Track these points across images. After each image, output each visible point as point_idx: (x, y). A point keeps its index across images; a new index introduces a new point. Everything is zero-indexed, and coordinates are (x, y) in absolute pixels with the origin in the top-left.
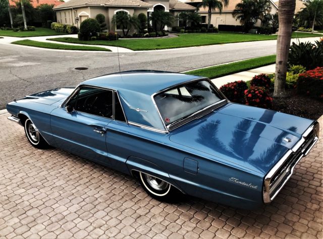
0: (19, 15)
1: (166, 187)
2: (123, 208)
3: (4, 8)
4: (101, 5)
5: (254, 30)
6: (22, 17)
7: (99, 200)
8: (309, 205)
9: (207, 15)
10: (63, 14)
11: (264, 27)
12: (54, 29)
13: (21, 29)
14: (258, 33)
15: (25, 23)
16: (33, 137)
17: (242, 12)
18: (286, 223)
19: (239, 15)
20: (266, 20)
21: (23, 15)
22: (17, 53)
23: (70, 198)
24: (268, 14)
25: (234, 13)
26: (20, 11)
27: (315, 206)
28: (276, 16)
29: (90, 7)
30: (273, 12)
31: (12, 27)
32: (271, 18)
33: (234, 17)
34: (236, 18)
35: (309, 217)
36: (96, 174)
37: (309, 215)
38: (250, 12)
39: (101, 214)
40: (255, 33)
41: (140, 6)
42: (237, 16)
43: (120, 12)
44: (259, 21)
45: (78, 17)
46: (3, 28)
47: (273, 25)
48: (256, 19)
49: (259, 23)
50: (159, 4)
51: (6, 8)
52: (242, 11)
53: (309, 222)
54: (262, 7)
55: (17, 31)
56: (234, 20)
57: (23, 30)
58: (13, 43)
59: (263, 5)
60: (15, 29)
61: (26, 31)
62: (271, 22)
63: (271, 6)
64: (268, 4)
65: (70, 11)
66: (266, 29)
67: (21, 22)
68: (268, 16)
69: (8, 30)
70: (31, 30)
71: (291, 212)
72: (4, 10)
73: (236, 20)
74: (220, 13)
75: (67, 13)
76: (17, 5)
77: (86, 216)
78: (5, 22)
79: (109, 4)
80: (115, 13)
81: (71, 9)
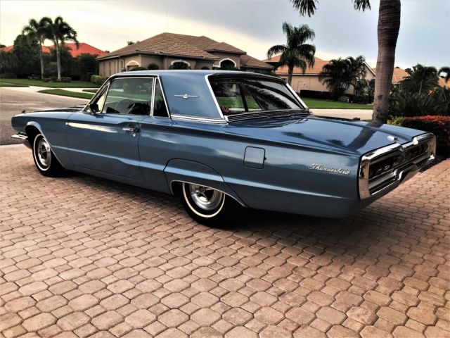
0: (53, 63)
1: (218, 205)
2: (155, 231)
3: (35, 54)
4: (156, 52)
5: (345, 98)
6: (56, 66)
7: (122, 223)
8: (423, 239)
9: (286, 78)
10: (107, 64)
11: (358, 95)
12: (94, 83)
13: (52, 80)
14: (350, 102)
15: (59, 73)
16: (42, 161)
17: (331, 75)
18: (390, 254)
19: (327, 78)
20: (359, 87)
21: (58, 63)
22: (43, 100)
23: (80, 219)
24: (363, 79)
25: (321, 76)
26: (54, 59)
27: (432, 241)
28: (372, 83)
29: (141, 54)
30: (369, 77)
31: (42, 78)
32: (366, 85)
33: (320, 80)
34: (322, 82)
35: (423, 250)
36: (122, 201)
37: (425, 248)
38: (341, 75)
39: (122, 235)
40: (346, 102)
41: (204, 57)
42: (324, 79)
43: (178, 63)
44: (352, 87)
45: (126, 67)
46: (31, 77)
47: (369, 93)
48: (348, 84)
49: (351, 90)
50: (228, 59)
51: (37, 55)
52: (331, 73)
53: (424, 255)
54: (355, 71)
55: (48, 81)
56: (320, 84)
57: (55, 80)
58: (39, 92)
59: (356, 68)
60: (46, 79)
61: (59, 82)
62: (366, 90)
63: (366, 70)
64: (362, 67)
65: (116, 61)
66: (360, 97)
67: (54, 71)
68: (363, 82)
69: (36, 80)
70: (65, 82)
71: (397, 244)
72: (35, 56)
73: (323, 84)
74: (303, 75)
75: (112, 63)
76: (52, 52)
77: (99, 236)
78: (35, 72)
79: (165, 52)
80: (172, 64)
81: (117, 58)
